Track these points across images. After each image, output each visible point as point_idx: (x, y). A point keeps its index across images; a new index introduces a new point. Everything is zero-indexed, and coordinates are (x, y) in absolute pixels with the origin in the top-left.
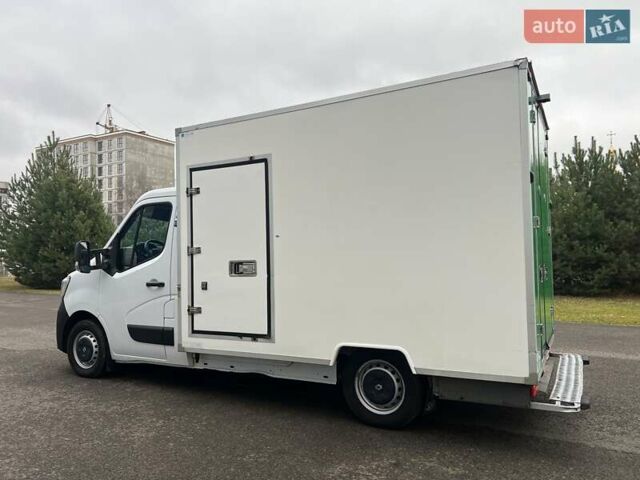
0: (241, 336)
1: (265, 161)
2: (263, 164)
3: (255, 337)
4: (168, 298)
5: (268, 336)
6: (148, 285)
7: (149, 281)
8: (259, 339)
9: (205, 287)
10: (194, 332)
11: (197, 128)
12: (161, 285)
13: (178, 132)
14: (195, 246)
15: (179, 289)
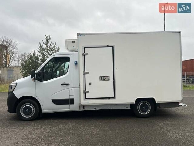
0: (104, 98)
1: (113, 47)
2: (112, 48)
3: (109, 98)
4: (71, 89)
5: (114, 98)
6: (62, 85)
7: (62, 83)
8: (111, 99)
9: (90, 84)
10: (86, 98)
11: (87, 34)
12: (68, 85)
13: (78, 34)
14: (86, 71)
15: (80, 85)
